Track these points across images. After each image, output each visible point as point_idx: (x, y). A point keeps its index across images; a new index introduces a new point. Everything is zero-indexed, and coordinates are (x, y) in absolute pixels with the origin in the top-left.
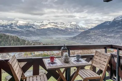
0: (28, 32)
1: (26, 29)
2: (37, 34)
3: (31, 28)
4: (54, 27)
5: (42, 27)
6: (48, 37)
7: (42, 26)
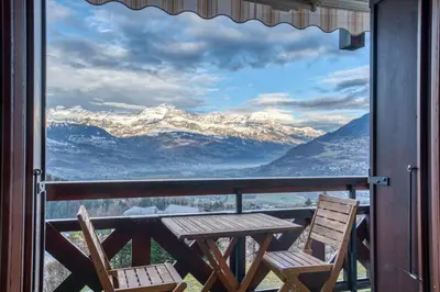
0: (84, 151)
1: (78, 141)
2: (119, 157)
3: (96, 135)
4: (187, 130)
5: (140, 130)
6: (163, 169)
7: (138, 127)
